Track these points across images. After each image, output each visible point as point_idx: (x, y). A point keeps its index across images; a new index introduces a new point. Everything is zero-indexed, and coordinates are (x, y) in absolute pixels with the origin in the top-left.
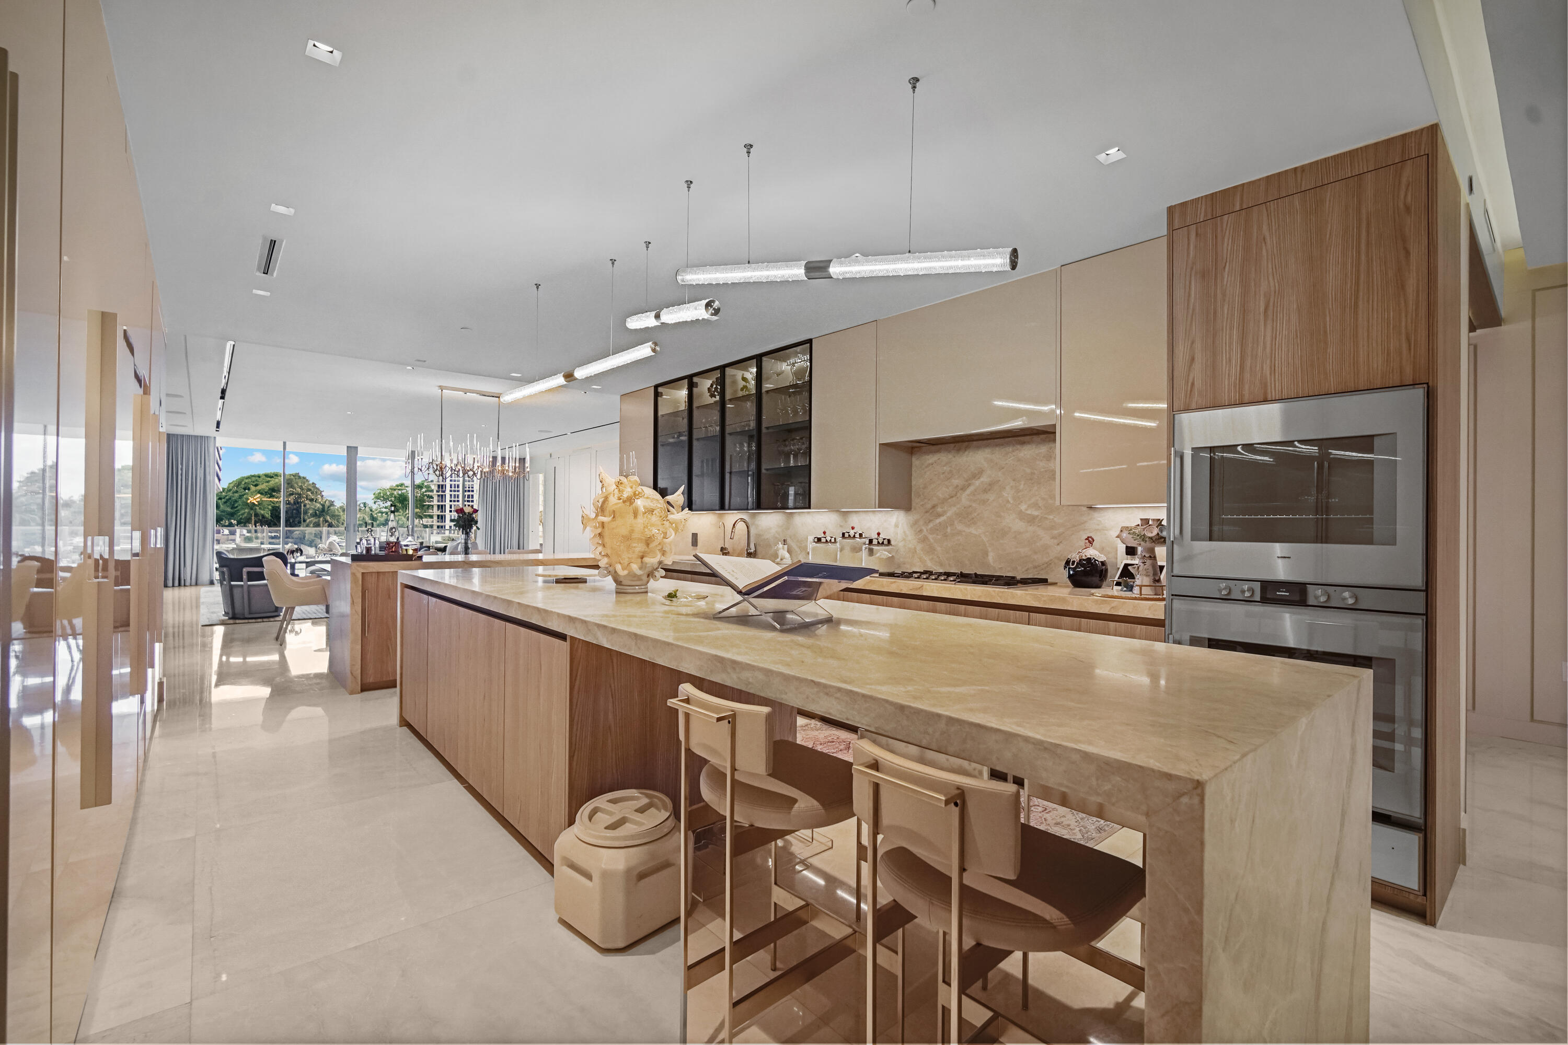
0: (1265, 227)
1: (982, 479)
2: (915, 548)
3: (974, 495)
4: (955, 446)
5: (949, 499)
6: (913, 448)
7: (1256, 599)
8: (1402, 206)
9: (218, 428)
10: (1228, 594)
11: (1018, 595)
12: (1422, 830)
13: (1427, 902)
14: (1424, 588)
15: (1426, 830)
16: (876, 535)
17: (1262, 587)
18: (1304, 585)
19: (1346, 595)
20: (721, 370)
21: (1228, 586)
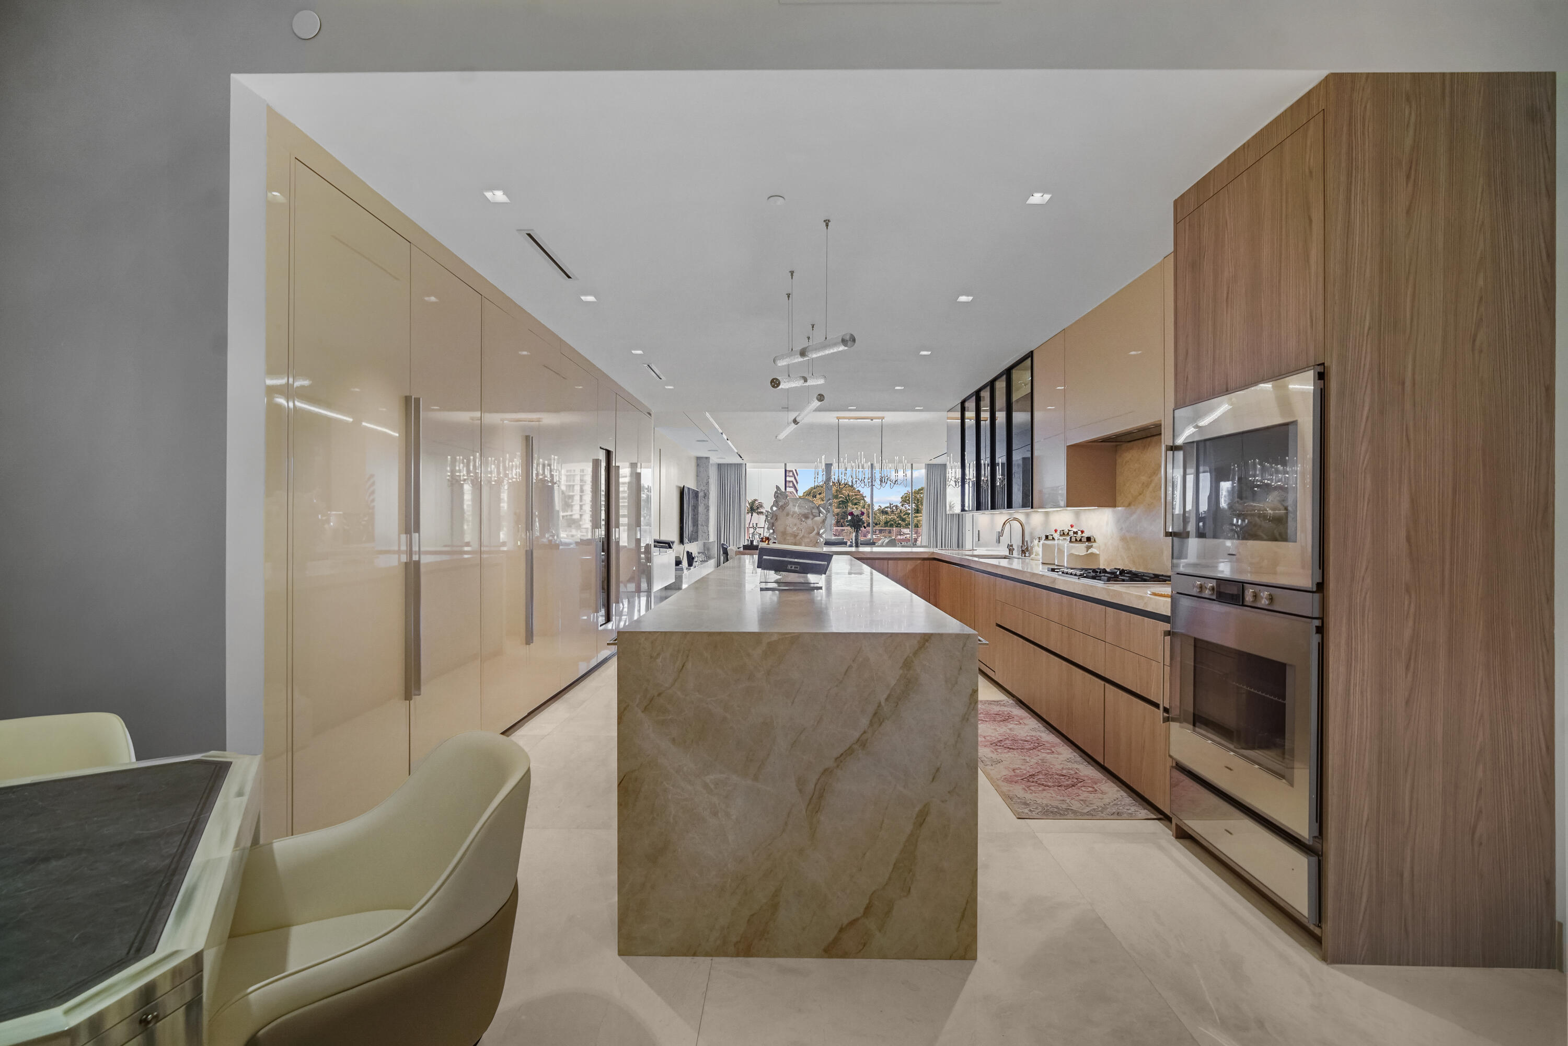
0: (1227, 212)
5: (1138, 496)
6: (1117, 446)
7: (1214, 597)
8: (1307, 170)
9: (741, 457)
10: (1201, 591)
11: (1098, 588)
12: (1318, 855)
13: (1323, 934)
14: (1315, 589)
15: (1322, 856)
16: (1079, 533)
17: (1218, 585)
18: (1242, 584)
19: (1265, 594)
20: (992, 384)
21: (1201, 584)
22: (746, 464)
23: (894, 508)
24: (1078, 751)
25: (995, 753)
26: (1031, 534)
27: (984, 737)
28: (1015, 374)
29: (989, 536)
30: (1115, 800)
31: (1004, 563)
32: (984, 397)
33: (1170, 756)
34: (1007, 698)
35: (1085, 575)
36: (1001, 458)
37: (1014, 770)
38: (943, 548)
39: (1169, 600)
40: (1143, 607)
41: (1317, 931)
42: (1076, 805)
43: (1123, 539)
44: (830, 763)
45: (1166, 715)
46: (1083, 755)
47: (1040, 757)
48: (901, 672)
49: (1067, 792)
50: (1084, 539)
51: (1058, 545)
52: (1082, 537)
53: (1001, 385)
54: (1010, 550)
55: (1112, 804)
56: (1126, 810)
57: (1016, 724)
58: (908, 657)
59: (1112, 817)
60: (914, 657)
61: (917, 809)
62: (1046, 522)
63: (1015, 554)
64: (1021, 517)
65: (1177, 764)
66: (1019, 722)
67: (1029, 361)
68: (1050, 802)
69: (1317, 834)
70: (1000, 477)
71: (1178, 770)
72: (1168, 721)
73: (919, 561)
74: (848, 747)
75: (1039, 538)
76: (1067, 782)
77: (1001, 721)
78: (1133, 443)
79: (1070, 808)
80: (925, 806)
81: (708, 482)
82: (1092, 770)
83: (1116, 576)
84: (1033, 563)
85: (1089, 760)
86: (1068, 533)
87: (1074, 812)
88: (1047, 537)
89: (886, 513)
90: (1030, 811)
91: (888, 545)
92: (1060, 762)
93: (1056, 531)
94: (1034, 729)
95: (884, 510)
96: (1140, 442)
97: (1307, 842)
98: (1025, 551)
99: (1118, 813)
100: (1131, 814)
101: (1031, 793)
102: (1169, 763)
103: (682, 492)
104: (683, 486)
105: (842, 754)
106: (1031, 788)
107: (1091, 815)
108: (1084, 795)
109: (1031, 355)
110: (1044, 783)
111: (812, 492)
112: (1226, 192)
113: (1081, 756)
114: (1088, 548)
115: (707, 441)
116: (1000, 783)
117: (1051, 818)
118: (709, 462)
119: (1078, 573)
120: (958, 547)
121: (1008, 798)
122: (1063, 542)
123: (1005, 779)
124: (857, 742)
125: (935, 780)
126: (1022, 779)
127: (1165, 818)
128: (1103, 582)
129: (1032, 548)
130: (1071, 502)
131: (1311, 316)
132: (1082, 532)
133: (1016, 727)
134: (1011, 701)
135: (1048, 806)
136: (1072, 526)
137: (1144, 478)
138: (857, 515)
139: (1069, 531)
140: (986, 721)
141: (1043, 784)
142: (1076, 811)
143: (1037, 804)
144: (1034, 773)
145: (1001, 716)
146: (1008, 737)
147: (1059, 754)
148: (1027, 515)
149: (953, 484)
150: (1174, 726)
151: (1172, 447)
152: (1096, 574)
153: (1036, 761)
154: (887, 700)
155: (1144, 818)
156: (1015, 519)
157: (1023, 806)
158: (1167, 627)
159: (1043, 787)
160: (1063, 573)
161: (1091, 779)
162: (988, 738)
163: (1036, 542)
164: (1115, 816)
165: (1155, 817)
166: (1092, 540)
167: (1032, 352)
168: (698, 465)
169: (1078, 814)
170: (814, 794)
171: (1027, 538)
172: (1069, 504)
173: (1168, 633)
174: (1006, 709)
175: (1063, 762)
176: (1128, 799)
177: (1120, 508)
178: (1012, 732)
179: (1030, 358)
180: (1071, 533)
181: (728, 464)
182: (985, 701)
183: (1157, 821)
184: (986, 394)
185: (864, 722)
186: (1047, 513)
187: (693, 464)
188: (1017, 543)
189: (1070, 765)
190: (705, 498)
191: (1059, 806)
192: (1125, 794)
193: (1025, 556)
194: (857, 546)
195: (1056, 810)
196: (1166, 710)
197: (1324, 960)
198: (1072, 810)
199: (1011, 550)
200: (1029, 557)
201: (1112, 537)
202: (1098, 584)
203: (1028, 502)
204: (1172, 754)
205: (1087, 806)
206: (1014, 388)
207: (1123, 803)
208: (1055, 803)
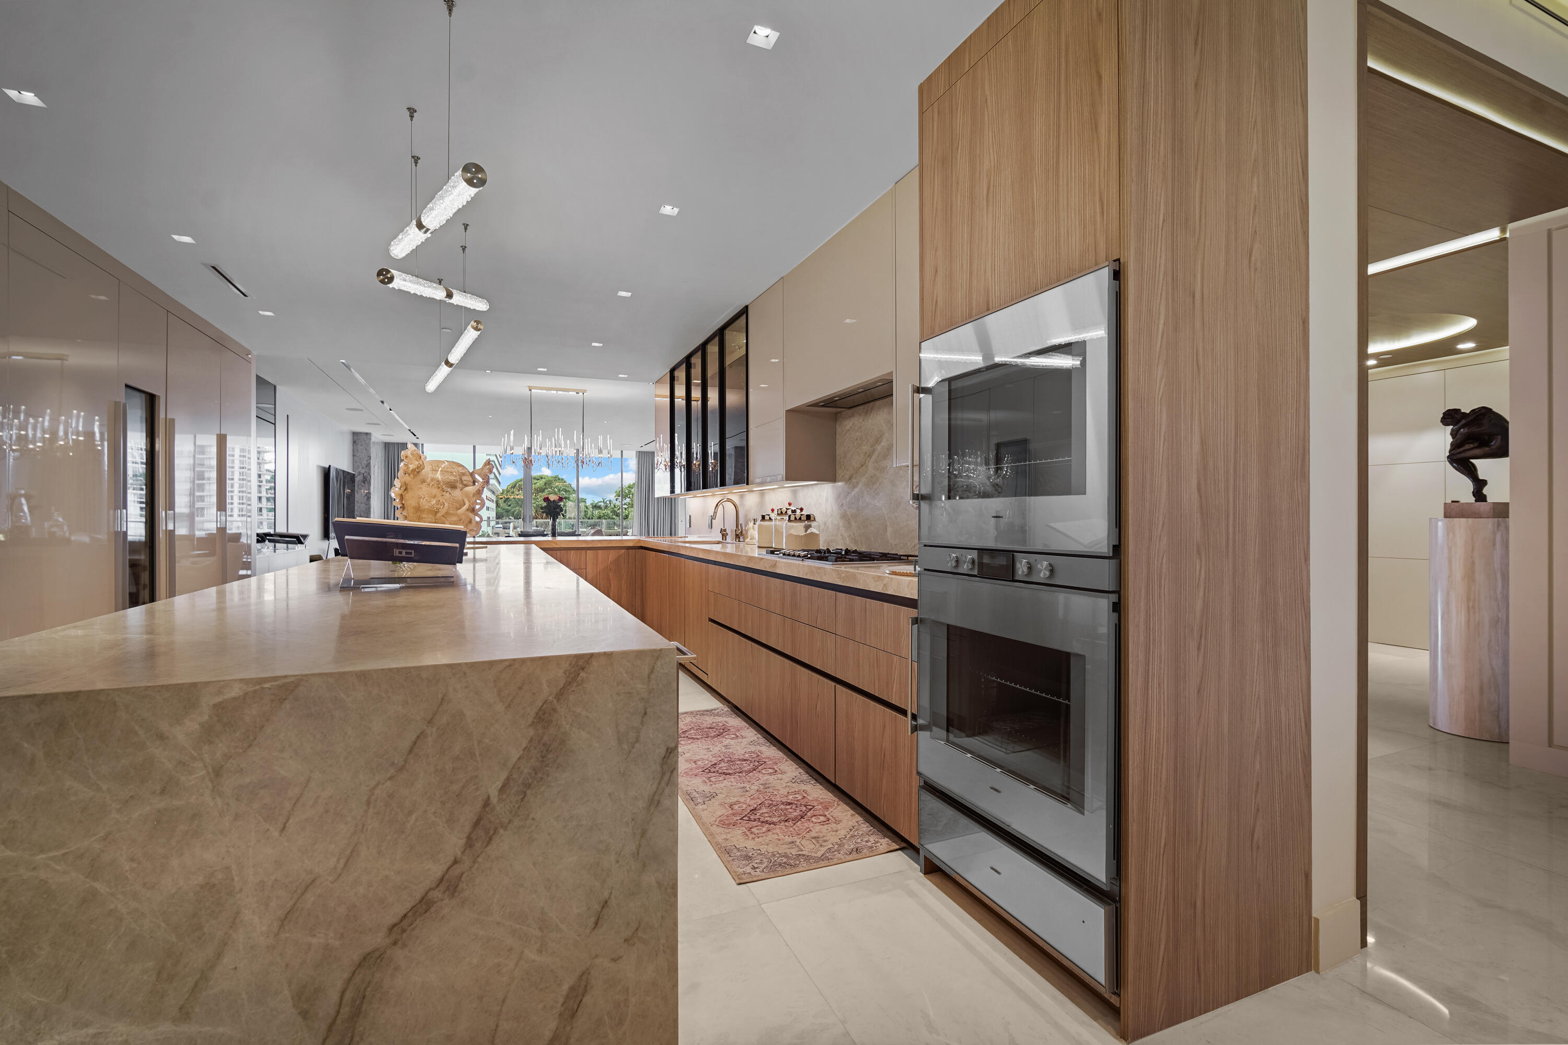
0: (987, 87)
1: (883, 444)
2: (839, 524)
3: (877, 462)
4: (864, 409)
5: (860, 468)
6: (836, 413)
7: (976, 573)
8: (1094, 13)
9: (415, 435)
10: (957, 566)
11: (828, 571)
12: (1115, 901)
13: (1122, 1005)
14: (1111, 555)
15: (1120, 902)
16: (798, 511)
17: (980, 557)
18: (1010, 555)
19: (1043, 565)
20: (703, 347)
21: (957, 557)
22: (422, 445)
23: (608, 502)
24: (804, 765)
25: (709, 784)
26: (746, 516)
27: (695, 762)
28: (728, 334)
29: (700, 522)
30: (851, 830)
31: (717, 548)
32: (695, 364)
33: (919, 773)
34: (722, 705)
35: (809, 556)
36: (713, 447)
37: (731, 806)
38: (656, 536)
39: (916, 579)
40: (882, 589)
41: (1114, 1000)
42: (808, 847)
43: (844, 516)
44: (378, 939)
45: (914, 723)
46: (810, 770)
47: (761, 782)
48: (531, 732)
49: (797, 829)
50: (804, 518)
51: (775, 525)
52: (801, 515)
53: (713, 349)
54: (723, 535)
55: (848, 836)
56: (864, 843)
57: (732, 739)
58: (545, 702)
59: (851, 857)
60: (558, 700)
61: (566, 987)
62: (762, 503)
63: (729, 539)
64: (735, 498)
65: (925, 783)
66: (736, 735)
67: (742, 320)
68: (776, 849)
69: (1114, 875)
70: (713, 461)
71: (928, 791)
72: (916, 730)
73: (623, 551)
74: (418, 896)
75: (754, 519)
76: (795, 814)
77: (715, 737)
78: (854, 409)
79: (800, 853)
80: (581, 977)
81: (369, 464)
82: (821, 790)
83: (844, 556)
84: (748, 548)
85: (816, 776)
86: (786, 512)
87: (807, 858)
88: (763, 517)
89: (600, 507)
90: (754, 868)
91: (593, 535)
92: (785, 785)
93: (773, 510)
94: (752, 743)
95: (598, 505)
96: (862, 407)
97: (1104, 888)
98: (739, 535)
99: (857, 849)
100: (872, 847)
101: (753, 838)
102: (916, 782)
103: (326, 473)
104: (328, 466)
105: (405, 915)
106: (754, 830)
107: (826, 860)
108: (817, 829)
109: (745, 311)
110: (768, 819)
111: (517, 485)
112: (986, 62)
113: (807, 773)
114: (807, 527)
115: (362, 410)
116: (714, 829)
117: (780, 874)
118: (370, 439)
119: (803, 554)
120: (671, 535)
121: (725, 852)
122: (780, 523)
123: (721, 821)
124: (438, 885)
125: (599, 925)
126: (741, 819)
127: (908, 846)
128: (831, 563)
129: (747, 531)
130: (791, 476)
131: (1101, 200)
132: (802, 510)
133: (732, 742)
134: (726, 709)
135: (774, 855)
136: (790, 504)
137: (866, 448)
138: (554, 501)
139: (787, 509)
140: (697, 739)
141: (767, 822)
142: (808, 856)
143: (762, 854)
144: (756, 806)
145: (715, 730)
146: (723, 758)
147: (783, 773)
148: (742, 496)
149: (663, 467)
150: (923, 735)
151: (918, 388)
152: (822, 555)
153: (756, 788)
154: (502, 789)
155: (886, 851)
156: (729, 500)
157: (744, 862)
158: (913, 613)
159: (767, 825)
160: (784, 554)
161: (822, 803)
162: (699, 763)
163: (751, 524)
164: (854, 855)
165: (898, 847)
166: (812, 519)
167: (747, 307)
168: (354, 442)
169: (811, 861)
170: (338, 1012)
171: (741, 521)
172: (789, 477)
173: (915, 621)
174: (720, 719)
175: (788, 784)
176: (865, 826)
177: (840, 484)
178: (728, 751)
179: (745, 315)
180: (789, 512)
181: (398, 444)
182: (696, 712)
183: (900, 852)
184: (697, 361)
185: (454, 842)
186: (762, 493)
187: (348, 440)
188: (730, 527)
189: (796, 787)
190: (364, 483)
191: (788, 851)
192: (859, 818)
193: (739, 541)
194: (554, 534)
195: (785, 860)
196: (914, 717)
197: (1124, 1039)
198: (804, 855)
199: (724, 533)
200: (744, 541)
201: (832, 515)
202: (827, 566)
203: (743, 478)
204: (921, 770)
205: (821, 846)
206: (727, 350)
207: (861, 833)
208: (783, 849)
